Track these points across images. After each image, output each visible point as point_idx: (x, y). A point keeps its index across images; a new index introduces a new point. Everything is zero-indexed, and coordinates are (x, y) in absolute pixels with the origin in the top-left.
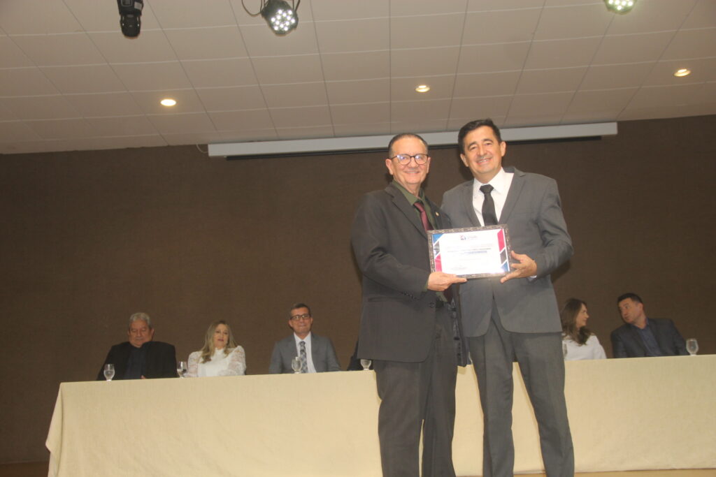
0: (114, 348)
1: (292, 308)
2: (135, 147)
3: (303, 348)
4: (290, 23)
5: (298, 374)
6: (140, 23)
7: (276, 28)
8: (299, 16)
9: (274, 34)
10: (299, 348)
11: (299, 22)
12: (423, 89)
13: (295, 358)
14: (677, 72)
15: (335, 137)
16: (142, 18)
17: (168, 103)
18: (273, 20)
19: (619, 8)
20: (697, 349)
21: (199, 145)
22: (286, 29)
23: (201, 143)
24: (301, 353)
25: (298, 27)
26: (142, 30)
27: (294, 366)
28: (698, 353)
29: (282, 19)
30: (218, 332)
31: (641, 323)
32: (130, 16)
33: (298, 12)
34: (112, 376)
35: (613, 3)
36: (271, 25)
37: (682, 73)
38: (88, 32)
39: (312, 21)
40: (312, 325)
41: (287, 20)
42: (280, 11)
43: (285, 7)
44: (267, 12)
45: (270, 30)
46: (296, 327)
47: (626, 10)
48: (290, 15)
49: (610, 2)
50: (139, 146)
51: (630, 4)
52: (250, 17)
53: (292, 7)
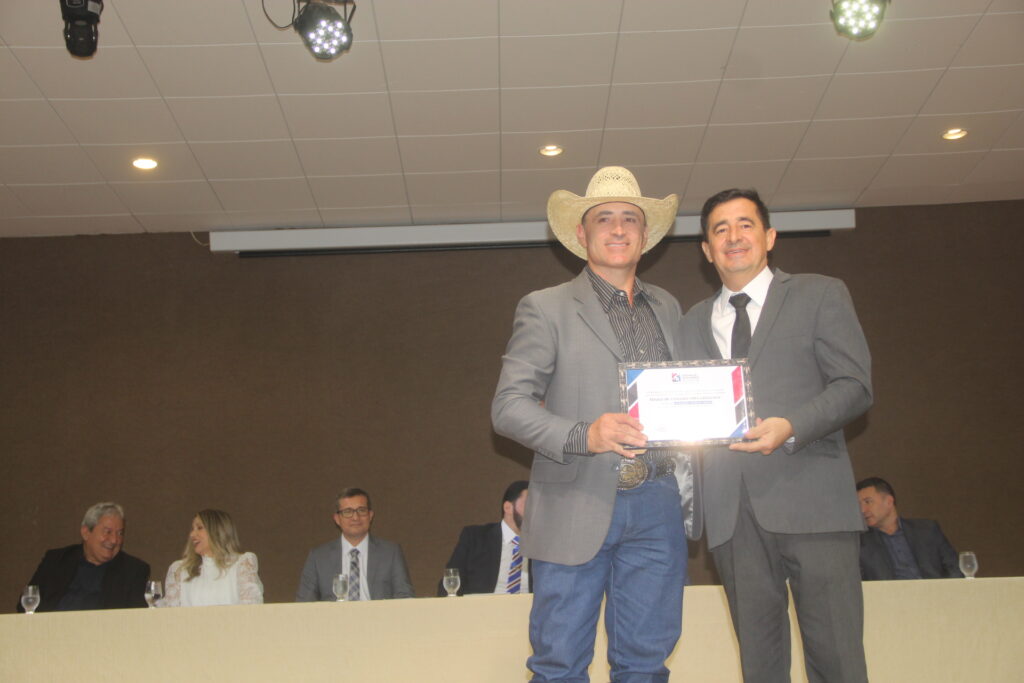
1: (340, 496)
2: (92, 233)
3: (354, 559)
4: (340, 42)
5: (342, 603)
6: (96, 34)
7: (317, 50)
8: (353, 32)
9: (313, 60)
10: (346, 561)
11: (354, 42)
12: (551, 151)
13: (338, 577)
14: (947, 132)
15: (413, 224)
16: (101, 27)
17: (145, 164)
18: (312, 36)
19: (855, 31)
21: (198, 234)
22: (333, 51)
23: (198, 230)
24: (352, 568)
25: (352, 49)
26: (100, 47)
27: (337, 589)
29: (327, 35)
31: (890, 526)
32: (81, 23)
33: (352, 25)
35: (846, 23)
36: (309, 45)
37: (954, 134)
38: (12, 47)
39: (376, 41)
40: (371, 523)
41: (334, 37)
42: (323, 23)
43: (333, 17)
44: (303, 23)
45: (307, 51)
46: (345, 526)
47: (865, 35)
48: (340, 30)
49: (841, 21)
50: (97, 233)
51: (872, 25)
52: (276, 30)
53: (343, 17)
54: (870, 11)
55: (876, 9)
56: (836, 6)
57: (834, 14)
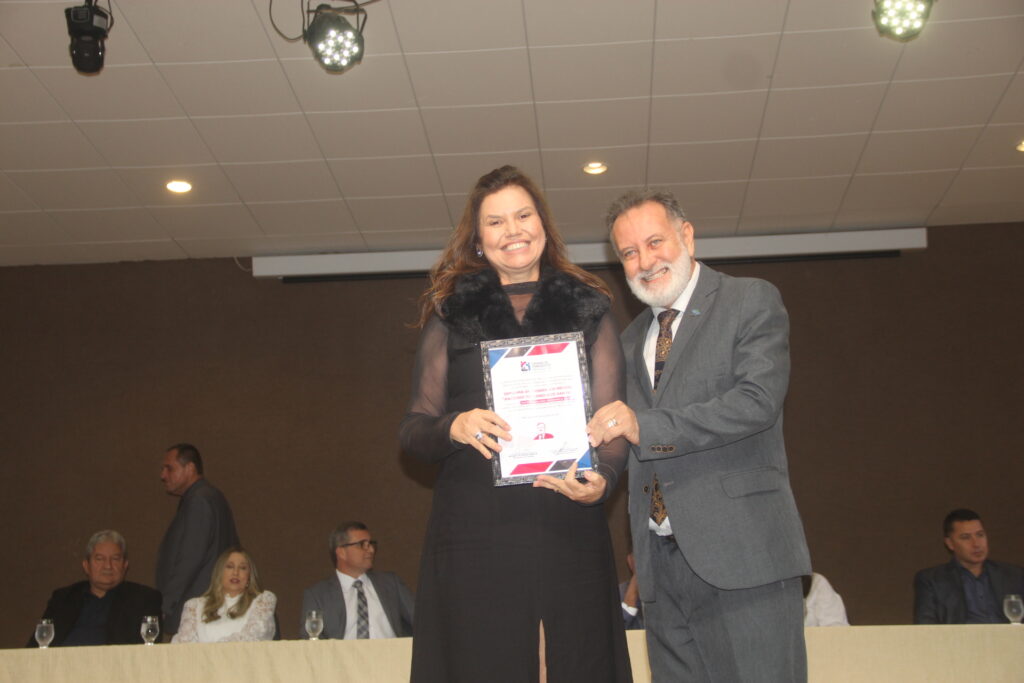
0: (56, 593)
2: (136, 260)
4: (351, 53)
6: (103, 49)
7: (327, 61)
8: (365, 42)
9: (324, 71)
11: (365, 51)
12: (595, 168)
16: (107, 43)
17: (179, 187)
18: (321, 47)
19: (899, 31)
21: (238, 259)
22: (344, 63)
23: (242, 255)
25: (363, 60)
26: (109, 64)
29: (337, 46)
30: (230, 567)
32: (86, 38)
33: (365, 34)
34: (51, 640)
35: (889, 23)
36: (319, 56)
38: (31, 67)
39: (400, 54)
41: (344, 48)
42: (333, 33)
43: (343, 26)
44: (313, 35)
45: (316, 63)
47: (910, 35)
48: (351, 40)
49: (884, 21)
50: (142, 259)
51: (918, 25)
52: (284, 42)
53: (356, 27)
54: (915, 9)
55: (922, 7)
56: (878, 4)
57: (877, 13)
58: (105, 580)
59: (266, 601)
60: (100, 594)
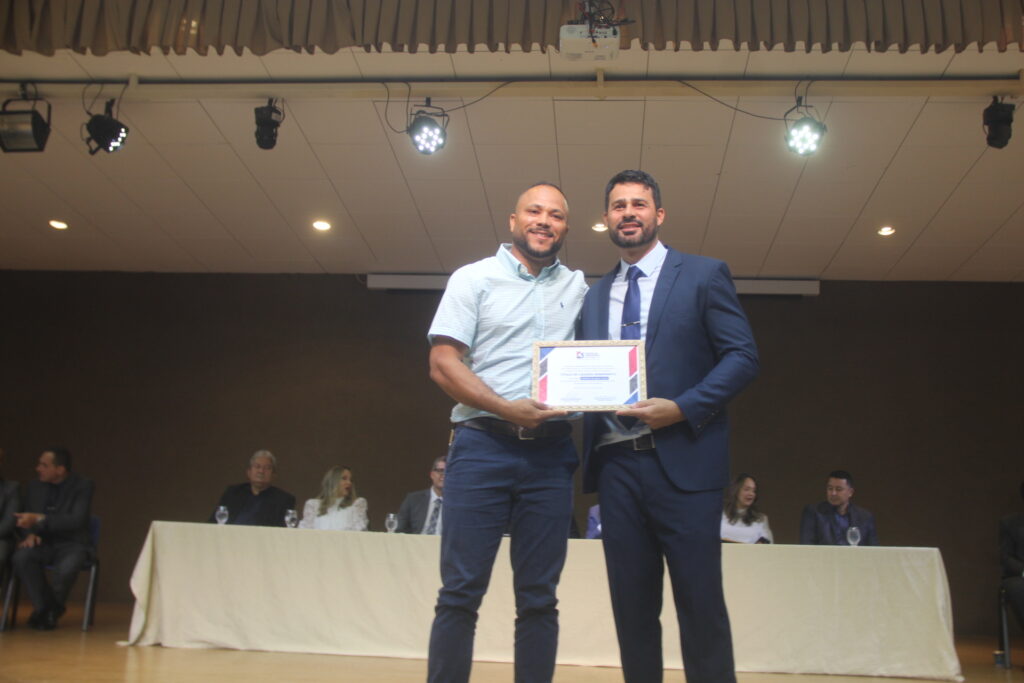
4: (438, 143)
6: (276, 135)
7: (421, 148)
8: (448, 136)
9: (418, 154)
12: (600, 228)
14: (880, 229)
16: (281, 130)
17: (322, 226)
18: (417, 138)
19: (801, 151)
20: (859, 540)
21: (358, 275)
22: (433, 149)
23: (361, 273)
26: (278, 142)
28: (860, 544)
29: (429, 139)
30: (345, 478)
32: (266, 127)
33: (447, 131)
34: (225, 520)
35: (794, 145)
36: (416, 144)
37: (886, 231)
41: (433, 140)
42: (426, 129)
43: (432, 124)
44: (413, 128)
45: (413, 148)
47: (808, 154)
48: (438, 135)
49: (791, 144)
50: (295, 272)
51: (813, 148)
53: (441, 125)
54: (812, 138)
55: (816, 136)
56: (788, 133)
57: (788, 138)
58: (258, 480)
59: (360, 503)
60: (256, 492)
